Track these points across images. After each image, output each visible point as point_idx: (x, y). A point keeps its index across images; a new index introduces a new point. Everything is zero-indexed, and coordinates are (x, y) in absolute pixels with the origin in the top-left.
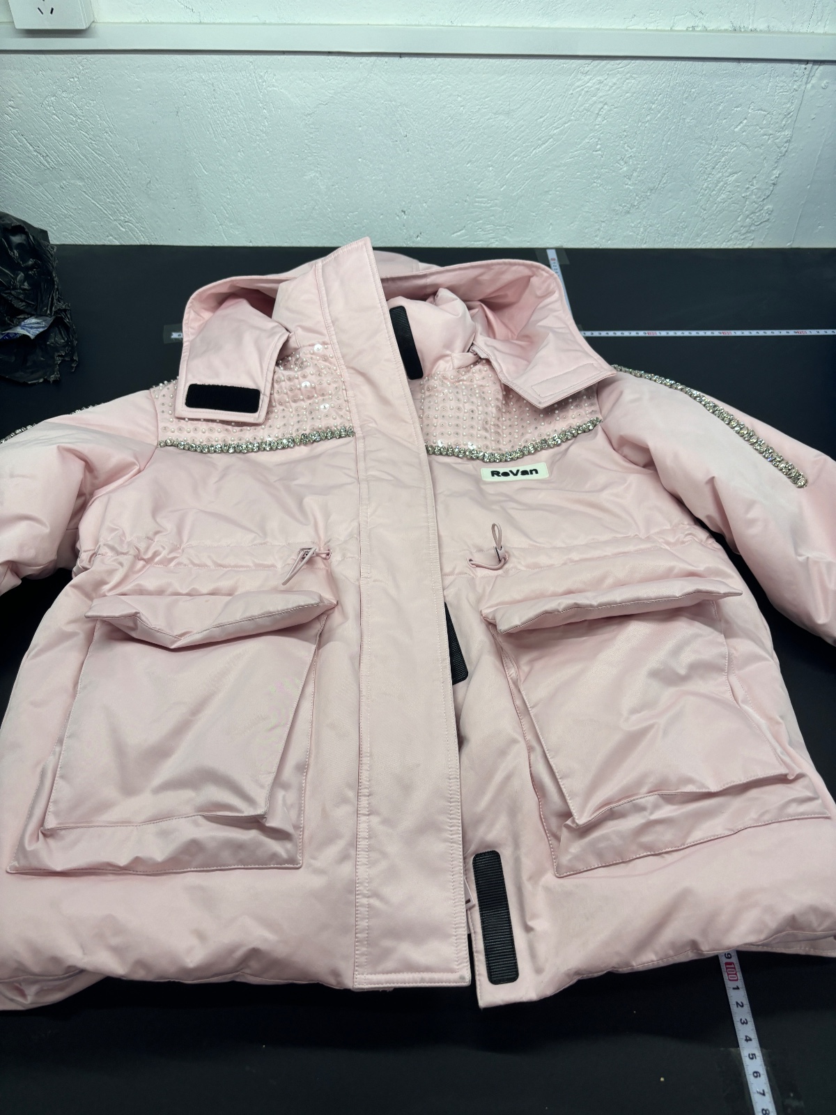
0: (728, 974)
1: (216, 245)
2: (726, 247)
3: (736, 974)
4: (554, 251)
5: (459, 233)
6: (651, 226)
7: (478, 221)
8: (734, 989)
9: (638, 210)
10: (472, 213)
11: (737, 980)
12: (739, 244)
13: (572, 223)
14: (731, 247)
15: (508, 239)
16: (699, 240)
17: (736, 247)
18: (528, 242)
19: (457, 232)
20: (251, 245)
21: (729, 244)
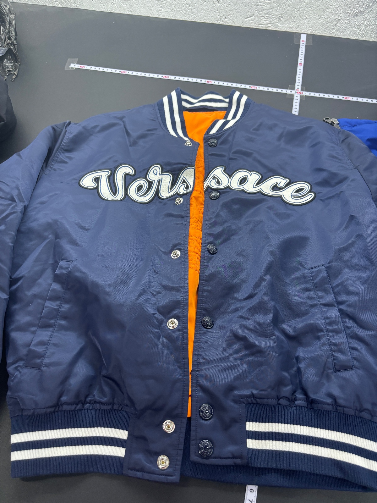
1: (112, 12)
4: (306, 35)
5: (249, 18)
6: (369, 26)
7: (262, 11)
9: (364, 15)
10: (258, 6)
13: (320, 19)
15: (279, 24)
18: (291, 28)
19: (249, 17)
20: (131, 14)
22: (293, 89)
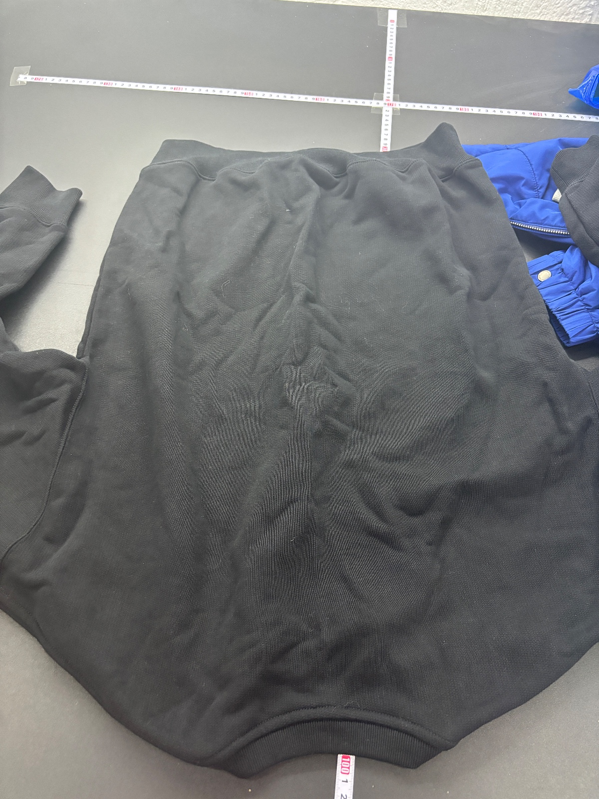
0: (342, 767)
2: (565, 21)
3: (349, 768)
4: (396, 11)
8: (343, 781)
11: (348, 774)
12: (577, 19)
14: (568, 21)
16: (538, 11)
17: (573, 21)
21: (566, 17)
22: (382, 99)
